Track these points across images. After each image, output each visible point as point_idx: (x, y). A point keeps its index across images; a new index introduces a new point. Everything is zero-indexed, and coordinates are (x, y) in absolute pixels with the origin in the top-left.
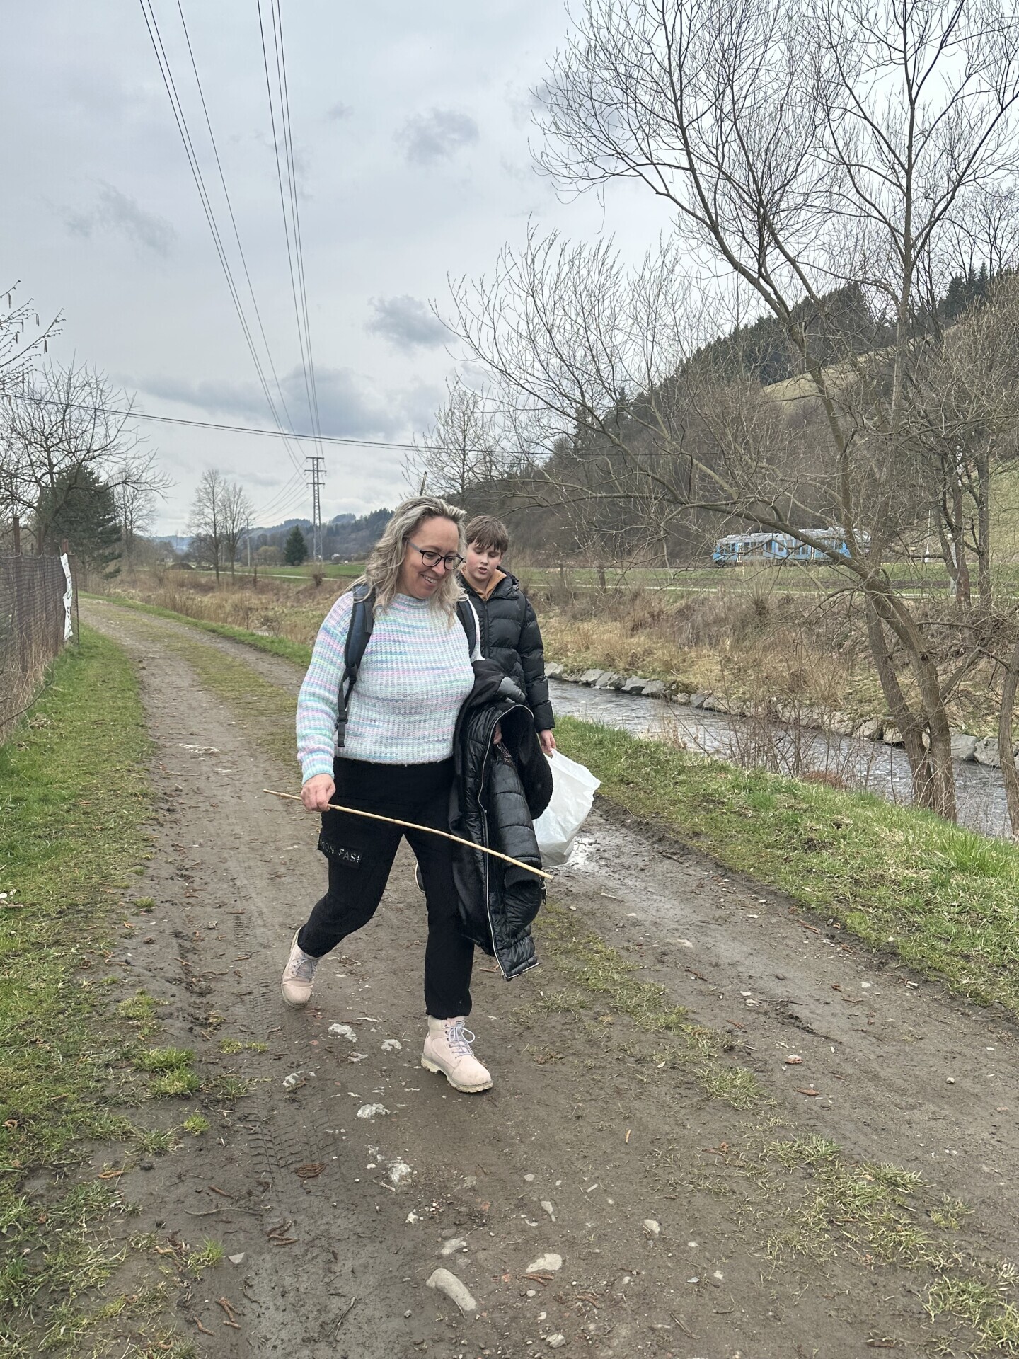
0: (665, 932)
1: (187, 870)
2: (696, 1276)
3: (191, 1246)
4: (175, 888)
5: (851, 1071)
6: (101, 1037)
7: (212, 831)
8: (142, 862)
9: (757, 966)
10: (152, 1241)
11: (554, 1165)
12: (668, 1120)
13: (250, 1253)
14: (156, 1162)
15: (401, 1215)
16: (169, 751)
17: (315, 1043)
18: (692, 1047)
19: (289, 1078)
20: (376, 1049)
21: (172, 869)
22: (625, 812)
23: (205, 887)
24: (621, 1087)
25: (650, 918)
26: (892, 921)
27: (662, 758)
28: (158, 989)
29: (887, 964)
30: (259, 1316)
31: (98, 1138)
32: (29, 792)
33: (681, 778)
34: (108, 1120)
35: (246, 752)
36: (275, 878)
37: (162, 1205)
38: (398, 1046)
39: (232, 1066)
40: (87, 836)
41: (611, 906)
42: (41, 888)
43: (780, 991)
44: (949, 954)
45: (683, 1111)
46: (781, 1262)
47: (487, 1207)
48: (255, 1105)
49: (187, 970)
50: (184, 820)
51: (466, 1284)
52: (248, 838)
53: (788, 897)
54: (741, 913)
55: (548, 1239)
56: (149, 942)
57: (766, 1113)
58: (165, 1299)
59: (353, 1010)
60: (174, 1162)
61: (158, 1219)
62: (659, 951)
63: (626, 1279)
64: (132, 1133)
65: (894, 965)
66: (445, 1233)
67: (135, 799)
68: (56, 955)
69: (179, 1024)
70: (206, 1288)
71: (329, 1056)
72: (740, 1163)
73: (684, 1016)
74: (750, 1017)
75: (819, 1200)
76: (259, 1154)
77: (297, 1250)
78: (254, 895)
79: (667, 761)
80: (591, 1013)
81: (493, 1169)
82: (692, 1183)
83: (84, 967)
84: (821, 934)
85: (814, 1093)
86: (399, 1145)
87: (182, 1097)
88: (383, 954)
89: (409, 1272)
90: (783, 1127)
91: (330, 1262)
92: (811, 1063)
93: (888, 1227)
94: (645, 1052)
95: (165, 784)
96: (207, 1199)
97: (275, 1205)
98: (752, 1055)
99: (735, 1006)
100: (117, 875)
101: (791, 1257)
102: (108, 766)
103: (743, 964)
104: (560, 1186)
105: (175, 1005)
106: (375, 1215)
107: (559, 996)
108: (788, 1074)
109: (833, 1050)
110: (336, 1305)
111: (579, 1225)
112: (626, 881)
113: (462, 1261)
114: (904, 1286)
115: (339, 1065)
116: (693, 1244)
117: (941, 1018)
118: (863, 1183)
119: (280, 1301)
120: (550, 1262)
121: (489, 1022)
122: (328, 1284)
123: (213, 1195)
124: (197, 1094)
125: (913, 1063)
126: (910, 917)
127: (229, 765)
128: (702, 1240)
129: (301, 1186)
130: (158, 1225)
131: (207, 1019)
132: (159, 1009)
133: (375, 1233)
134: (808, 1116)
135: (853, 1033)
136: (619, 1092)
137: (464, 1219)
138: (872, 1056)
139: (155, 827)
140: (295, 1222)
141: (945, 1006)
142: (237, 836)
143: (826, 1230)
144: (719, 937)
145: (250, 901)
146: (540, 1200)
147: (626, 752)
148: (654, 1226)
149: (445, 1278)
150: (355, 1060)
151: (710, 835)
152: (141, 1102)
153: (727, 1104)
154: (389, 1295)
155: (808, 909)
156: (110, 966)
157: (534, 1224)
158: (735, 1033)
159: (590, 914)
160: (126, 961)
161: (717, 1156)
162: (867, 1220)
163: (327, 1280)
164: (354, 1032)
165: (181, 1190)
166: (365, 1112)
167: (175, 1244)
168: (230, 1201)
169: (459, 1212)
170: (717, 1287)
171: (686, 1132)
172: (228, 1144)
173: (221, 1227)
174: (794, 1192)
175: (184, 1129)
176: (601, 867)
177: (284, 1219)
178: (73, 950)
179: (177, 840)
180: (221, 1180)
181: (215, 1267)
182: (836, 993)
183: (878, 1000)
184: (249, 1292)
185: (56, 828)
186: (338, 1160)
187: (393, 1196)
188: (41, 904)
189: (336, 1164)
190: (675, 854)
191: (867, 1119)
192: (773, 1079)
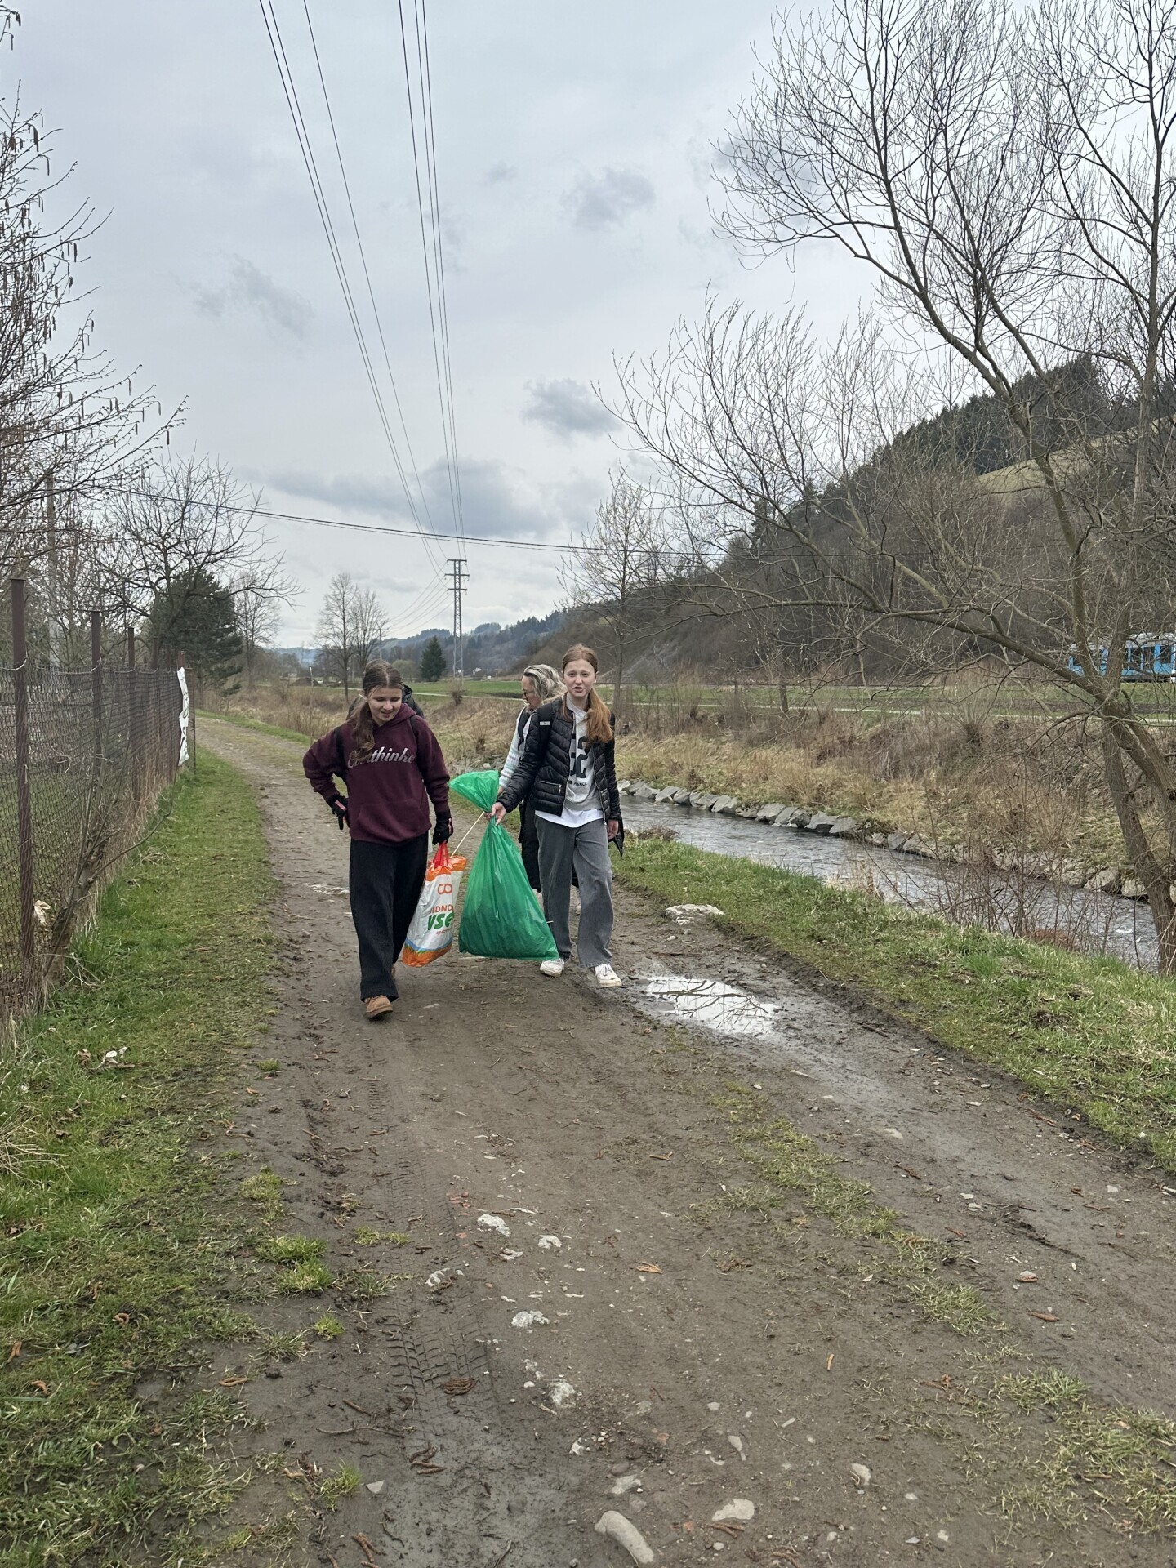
0: (868, 1119)
1: (315, 1028)
2: (916, 1535)
3: (324, 1470)
4: (302, 1050)
5: (1098, 1293)
6: (221, 1220)
7: (343, 984)
8: (268, 1018)
9: (980, 1163)
10: (280, 1462)
12: (878, 1344)
13: (390, 1481)
14: (284, 1369)
15: (564, 1445)
16: (294, 891)
17: (463, 1236)
19: (434, 1276)
20: (531, 1244)
21: (299, 1028)
22: (818, 974)
23: (336, 1049)
24: (821, 1303)
25: (849, 1102)
26: (1143, 1113)
27: (860, 910)
28: (285, 1166)
29: (1138, 1164)
30: (401, 1557)
31: (219, 1339)
32: (141, 936)
33: (882, 935)
34: (231, 1317)
36: (414, 1041)
37: (291, 1420)
38: (558, 1244)
39: (368, 1259)
40: (206, 988)
41: (803, 1086)
42: (154, 1046)
43: (1010, 1194)
45: (895, 1335)
46: (1018, 1524)
47: (665, 1439)
48: (395, 1306)
49: (317, 1146)
50: (311, 971)
51: (642, 1531)
53: (1017, 1081)
54: (960, 1099)
55: (738, 1481)
56: (274, 1111)
57: (995, 1341)
58: (295, 1531)
59: (505, 1199)
60: (304, 1370)
61: (287, 1436)
62: (862, 1141)
63: (832, 1535)
64: (256, 1334)
65: (1147, 1166)
66: (617, 1468)
67: (257, 945)
68: (171, 1123)
69: (308, 1208)
70: (341, 1521)
71: (479, 1251)
72: (965, 1400)
73: (894, 1221)
75: (1063, 1450)
76: (400, 1365)
77: (445, 1480)
78: (391, 1059)
80: (783, 1213)
81: (672, 1394)
82: (908, 1421)
83: (201, 1138)
84: (1057, 1126)
85: (1053, 1318)
86: (561, 1359)
87: (313, 1294)
88: (538, 1133)
89: (574, 1513)
90: (1016, 1358)
91: (482, 1496)
92: (1048, 1282)
93: (1149, 1487)
94: (849, 1261)
95: (292, 929)
96: (342, 1414)
97: (419, 1426)
98: (977, 1269)
99: (955, 1211)
100: (239, 1033)
101: (1031, 1518)
102: (228, 908)
103: (963, 1160)
104: (751, 1418)
105: (304, 1186)
106: (533, 1443)
107: (744, 1192)
108: (1021, 1294)
109: (1074, 1266)
110: (491, 1548)
111: (774, 1466)
112: (820, 1056)
113: (637, 1503)
114: (1170, 1561)
115: (490, 1263)
116: (911, 1497)
118: (1115, 1431)
119: (428, 1543)
120: (740, 1509)
121: (663, 1219)
122: (480, 1522)
123: (348, 1411)
124: (330, 1291)
125: (1173, 1286)
126: (1164, 1109)
128: (922, 1492)
129: (448, 1405)
130: (287, 1443)
131: (339, 1203)
132: (286, 1190)
133: (534, 1464)
134: (1047, 1346)
135: (1099, 1247)
136: (818, 1309)
137: (638, 1453)
138: (1123, 1276)
139: (281, 979)
140: (442, 1446)
143: (1073, 1488)
144: (934, 1128)
145: (386, 1067)
146: (727, 1434)
147: (816, 903)
148: (863, 1471)
149: (616, 1522)
150: (508, 1258)
151: (921, 1005)
152: (267, 1298)
153: (947, 1329)
154: (551, 1539)
155: (1042, 1096)
156: (231, 1138)
157: (720, 1463)
158: (956, 1243)
159: (780, 1095)
160: (249, 1133)
161: (938, 1391)
162: (1122, 1477)
163: (478, 1517)
164: (507, 1224)
165: (312, 1404)
166: (521, 1320)
167: (306, 1467)
168: (367, 1418)
169: (632, 1444)
170: (942, 1550)
171: (899, 1360)
172: (364, 1351)
173: (357, 1448)
174: (1032, 1438)
175: (315, 1331)
176: (789, 1038)
177: (429, 1442)
178: (190, 1119)
179: (304, 994)
180: (357, 1393)
181: (350, 1496)
182: (1076, 1198)
183: (1128, 1208)
184: (390, 1527)
185: (172, 977)
186: (490, 1375)
187: (554, 1421)
188: (153, 1065)
189: (487, 1380)
190: (878, 1026)
191: (1118, 1352)
192: (1003, 1300)
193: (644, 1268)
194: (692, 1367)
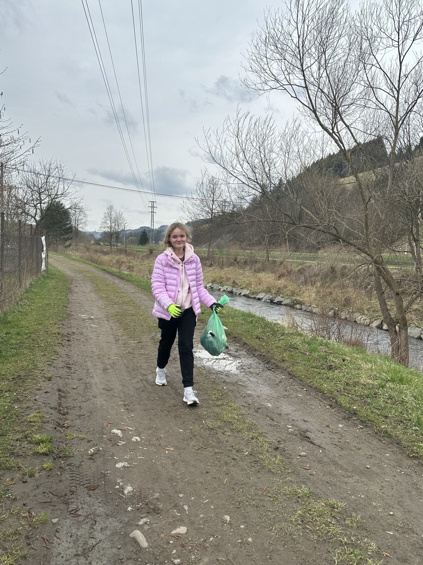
0: (261, 400)
1: (70, 365)
2: (241, 539)
3: (36, 514)
4: (63, 372)
5: (327, 461)
6: (17, 428)
7: (84, 349)
8: (52, 361)
9: (297, 416)
10: (20, 511)
11: (193, 492)
12: (244, 476)
13: (61, 519)
14: (29, 480)
15: (126, 508)
16: (74, 317)
17: (105, 436)
18: (261, 447)
19: (92, 450)
20: (129, 440)
21: (64, 364)
22: (256, 350)
23: (76, 372)
24: (228, 461)
25: (256, 394)
26: (358, 400)
27: (276, 329)
28: (46, 411)
29: (351, 418)
30: (59, 544)
31: (7, 469)
32: (13, 331)
33: (282, 338)
34: (12, 461)
35: (105, 319)
36: (105, 370)
37: (28, 497)
38: (139, 439)
39: (69, 444)
40: (32, 349)
41: (241, 388)
42: (8, 369)
43: (304, 426)
44: (378, 415)
45: (251, 473)
46: (277, 536)
47: (161, 506)
48: (75, 460)
49: (60, 405)
50: (73, 345)
51: (146, 537)
52: (98, 353)
53: (316, 388)
54: (295, 394)
55: (183, 521)
56: (46, 392)
57: (286, 475)
58: (20, 534)
59: (124, 424)
60: (36, 480)
61: (25, 502)
62: (257, 407)
63: (211, 539)
64: (21, 468)
65: (354, 418)
66: (142, 516)
67: (54, 335)
68: (8, 395)
69: (51, 426)
70: (38, 531)
71: (110, 442)
72: (269, 495)
73: (260, 434)
74: (289, 436)
75: (299, 512)
76: (73, 479)
77: (81, 519)
78: (95, 376)
79: (278, 331)
80: (222, 431)
81: (167, 491)
82: (248, 502)
83: (17, 401)
84: (327, 404)
85: (308, 468)
86: (131, 479)
87: (45, 454)
88: (142, 403)
89: (124, 530)
90: (291, 481)
91: (93, 524)
92: (310, 456)
93: (326, 525)
94: (241, 448)
95: (69, 330)
96: (47, 496)
97: (75, 500)
98: (286, 451)
99: (284, 431)
100: (40, 365)
101: (282, 534)
102: (47, 322)
103: (291, 415)
104: (193, 500)
105: (51, 418)
106: (115, 507)
107: (210, 423)
108: (299, 460)
109: (321, 451)
110: (92, 542)
111: (197, 516)
112: (250, 378)
113: (146, 527)
114: (327, 549)
115: (113, 446)
116: (242, 527)
117: (370, 441)
118: (319, 505)
119: (69, 539)
120: (182, 530)
121: (179, 432)
122: (90, 533)
123: (50, 495)
124: (52, 454)
125: (353, 459)
126: (366, 399)
127: (97, 323)
128: (246, 525)
129: (88, 493)
130: (24, 505)
131: (63, 424)
132: (44, 419)
133: (114, 514)
134: (303, 478)
135: (331, 445)
136: (226, 463)
137: (151, 511)
138: (337, 455)
139: (60, 347)
140: (82, 508)
141: (372, 436)
142: (93, 352)
143: (299, 524)
144: (284, 403)
145: (93, 378)
146: (183, 505)
147: (261, 326)
148: (228, 518)
149: (138, 534)
150: (120, 444)
151: (289, 362)
152: (28, 455)
153: (270, 471)
154: (114, 539)
155: (323, 393)
156: (29, 401)
157: (179, 514)
158: (281, 442)
159: (232, 391)
160: (35, 399)
161: (260, 491)
162: (318, 521)
163: (90, 532)
164: (122, 433)
165: (37, 491)
166: (119, 465)
167: (29, 513)
168: (57, 497)
169: (150, 508)
170: (249, 544)
171: (250, 481)
172: (61, 474)
173: (51, 507)
174: (290, 508)
175: (43, 467)
176: (241, 372)
177: (78, 506)
178: (15, 394)
179: (68, 352)
180: (55, 489)
181: (44, 523)
182: (327, 428)
183: (345, 432)
184: (57, 534)
185: (21, 345)
186: (104, 484)
187: (124, 500)
188: (6, 375)
189: (103, 485)
190: (273, 368)
191: (328, 480)
192: (292, 462)
193: (168, 449)
194: (177, 482)
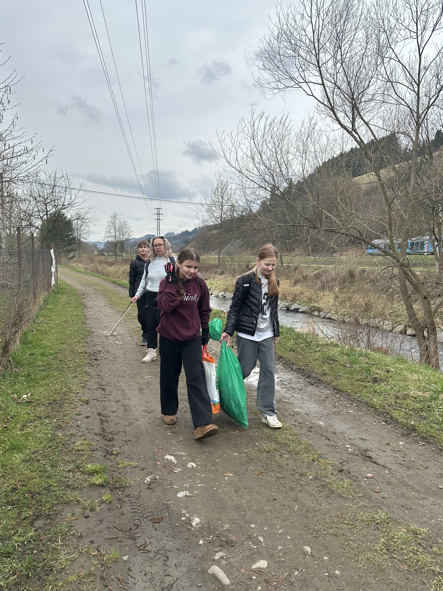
0: (311, 418)
1: (103, 386)
2: (327, 572)
3: (105, 552)
4: (98, 394)
5: (396, 482)
6: (67, 458)
7: (114, 369)
8: (85, 382)
9: (353, 434)
10: (89, 549)
11: (263, 520)
12: (314, 502)
13: (131, 556)
14: (91, 514)
15: (196, 541)
16: (95, 334)
17: (159, 463)
18: (324, 470)
19: (148, 478)
20: (185, 467)
21: (97, 385)
22: (293, 364)
23: (111, 393)
24: (293, 486)
25: (304, 411)
26: (413, 415)
27: (309, 340)
28: (91, 438)
29: (411, 434)
30: (135, 584)
31: (66, 503)
32: (36, 351)
33: (317, 349)
34: (70, 495)
35: (128, 335)
36: (141, 390)
37: (93, 533)
38: (195, 466)
39: (123, 472)
40: (61, 371)
41: (287, 406)
42: (41, 393)
43: (363, 445)
44: (439, 430)
45: (321, 498)
46: (365, 567)
47: (234, 538)
48: (133, 490)
49: (103, 430)
50: (102, 364)
51: (225, 573)
52: (129, 372)
53: (366, 403)
54: (345, 410)
55: (261, 554)
56: (87, 417)
57: (357, 500)
58: (94, 575)
59: (175, 449)
60: (98, 514)
61: (91, 540)
62: (309, 426)
63: (296, 573)
64: (80, 501)
65: (414, 434)
66: (216, 549)
67: (81, 355)
68: (48, 422)
69: (100, 453)
70: (112, 571)
71: (165, 469)
72: (346, 522)
73: (320, 456)
74: (350, 457)
75: (382, 540)
76: (135, 512)
77: (151, 555)
78: (132, 397)
79: (311, 342)
80: (279, 453)
81: (237, 522)
82: (325, 530)
83: (59, 427)
84: (381, 420)
85: (379, 491)
86: (196, 509)
87: (101, 486)
88: (188, 425)
89: (200, 566)
90: (365, 506)
91: (165, 560)
92: (377, 478)
93: (413, 553)
94: (303, 471)
95: (94, 348)
96: (112, 531)
97: (141, 535)
98: (351, 473)
99: (343, 451)
100: (74, 388)
101: (370, 565)
102: (70, 341)
103: (346, 433)
104: (267, 530)
105: (99, 445)
106: (185, 541)
107: (265, 446)
108: (367, 482)
109: (387, 472)
110: (168, 580)
111: (275, 548)
112: (294, 394)
113: (224, 562)
114: (421, 580)
115: (169, 473)
116: (326, 558)
117: (436, 459)
118: (401, 533)
119: (145, 578)
120: (262, 564)
121: (234, 456)
122: (164, 571)
123: (115, 529)
124: (108, 485)
125: (423, 479)
126: (421, 413)
127: (121, 340)
128: (330, 556)
129: (153, 527)
130: (92, 542)
131: (112, 451)
132: (92, 447)
133: (185, 549)
134: (376, 502)
135: (396, 465)
136: (292, 489)
137: (224, 544)
138: (405, 475)
139: (90, 367)
140: (150, 542)
141: (437, 453)
142: (125, 372)
143: (385, 554)
144: (336, 421)
145: (130, 400)
146: (257, 536)
147: (293, 337)
148: (308, 549)
149: (216, 570)
150: (176, 471)
151: (331, 375)
152: (84, 488)
153: (340, 496)
154: (191, 576)
155: (375, 409)
156: (71, 427)
157: (255, 547)
158: (343, 464)
160: (78, 425)
161: (336, 519)
162: (404, 550)
163: (164, 569)
164: (176, 459)
165: (101, 527)
166: (181, 495)
167: (98, 551)
168: (122, 532)
169: (222, 540)
170: (337, 578)
171: (322, 507)
172: (121, 507)
173: (118, 543)
174: (371, 536)
175: (102, 500)
176: (282, 388)
177: (146, 541)
178: (55, 420)
179: (99, 373)
180: (118, 523)
181: (116, 561)
182: (388, 446)
183: (407, 450)
184: (130, 573)
185: (48, 367)
186: (169, 515)
187: (193, 532)
188: (41, 400)
189: (168, 517)
190: (315, 383)
191: (403, 503)
192: (360, 484)
193: (227, 474)
194: (245, 511)
